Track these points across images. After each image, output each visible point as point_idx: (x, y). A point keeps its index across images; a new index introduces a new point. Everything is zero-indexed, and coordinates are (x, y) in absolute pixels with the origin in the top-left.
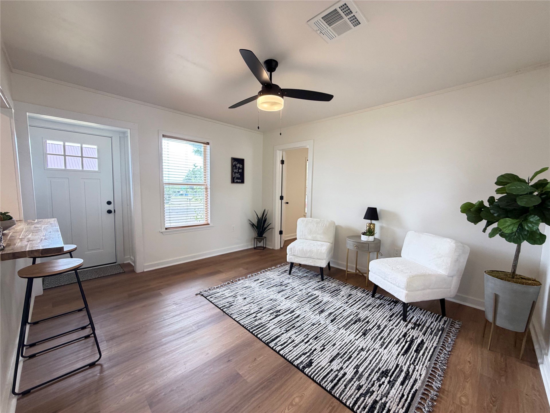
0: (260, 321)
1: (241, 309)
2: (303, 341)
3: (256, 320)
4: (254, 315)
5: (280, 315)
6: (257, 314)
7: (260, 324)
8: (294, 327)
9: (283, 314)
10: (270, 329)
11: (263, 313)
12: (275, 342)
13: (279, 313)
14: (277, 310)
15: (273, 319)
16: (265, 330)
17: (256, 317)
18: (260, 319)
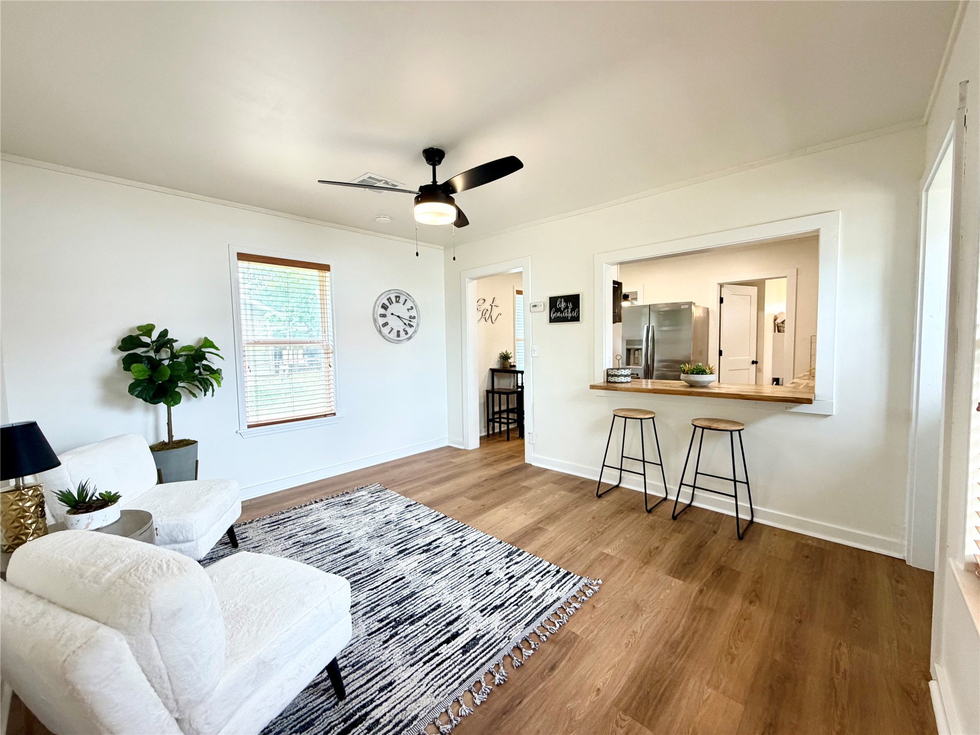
0: (456, 536)
1: (489, 551)
2: (405, 520)
3: (462, 537)
4: (465, 544)
5: (424, 546)
6: (461, 545)
7: (455, 533)
8: (408, 533)
9: (419, 548)
10: (442, 529)
11: (452, 548)
12: (438, 518)
13: (425, 548)
14: (426, 553)
15: (435, 540)
16: (448, 527)
17: (462, 542)
18: (456, 539)
